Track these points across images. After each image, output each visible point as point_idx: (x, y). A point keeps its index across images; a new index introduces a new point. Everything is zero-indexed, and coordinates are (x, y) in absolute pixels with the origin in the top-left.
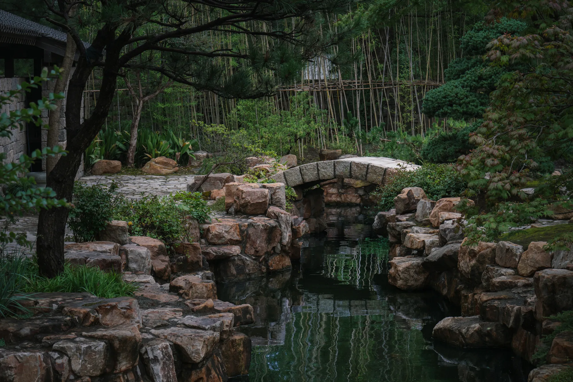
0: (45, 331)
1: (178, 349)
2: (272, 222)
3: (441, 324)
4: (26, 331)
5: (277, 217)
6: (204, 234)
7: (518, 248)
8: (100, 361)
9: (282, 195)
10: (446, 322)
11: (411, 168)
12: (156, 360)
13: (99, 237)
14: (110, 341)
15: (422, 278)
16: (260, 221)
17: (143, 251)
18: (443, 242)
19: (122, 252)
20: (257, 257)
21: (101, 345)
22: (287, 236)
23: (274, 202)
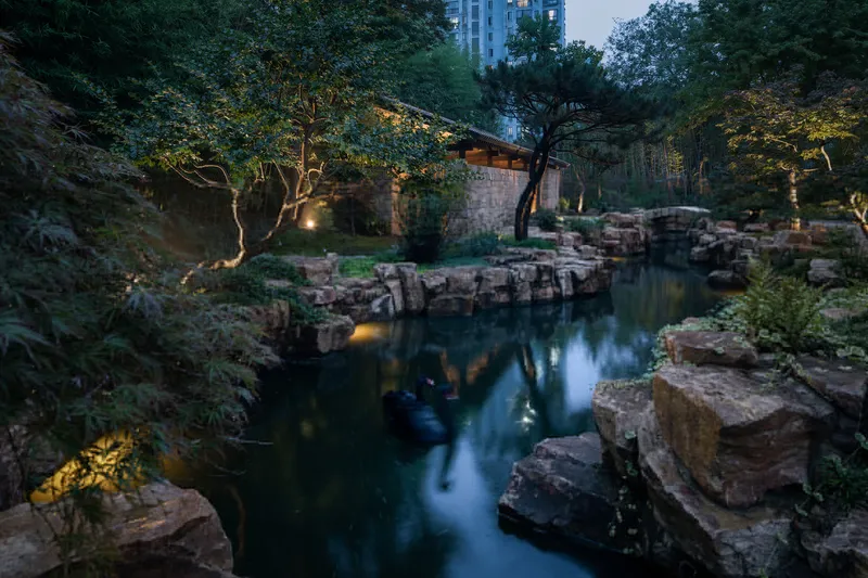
0: (511, 261)
1: (573, 273)
2: (635, 231)
3: (712, 274)
4: (502, 260)
5: (638, 229)
6: (603, 234)
7: (754, 239)
8: (534, 275)
9: (641, 220)
10: (715, 273)
11: (705, 210)
12: (562, 277)
13: (551, 230)
14: (538, 267)
15: (708, 256)
16: (629, 230)
17: (570, 237)
18: (718, 239)
19: (560, 237)
20: (628, 246)
21: (534, 268)
22: (642, 238)
23: (636, 222)
